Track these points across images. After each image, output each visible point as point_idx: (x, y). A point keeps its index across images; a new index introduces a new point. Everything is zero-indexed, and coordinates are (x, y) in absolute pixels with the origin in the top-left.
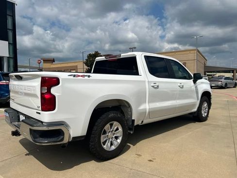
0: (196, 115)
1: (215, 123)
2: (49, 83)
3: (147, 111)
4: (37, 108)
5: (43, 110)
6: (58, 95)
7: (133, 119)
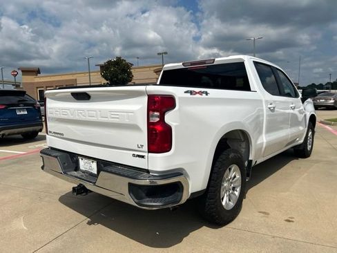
0: (301, 148)
1: (325, 159)
2: (160, 105)
3: (264, 146)
4: (137, 149)
5: (150, 151)
6: (176, 126)
7: (250, 159)
